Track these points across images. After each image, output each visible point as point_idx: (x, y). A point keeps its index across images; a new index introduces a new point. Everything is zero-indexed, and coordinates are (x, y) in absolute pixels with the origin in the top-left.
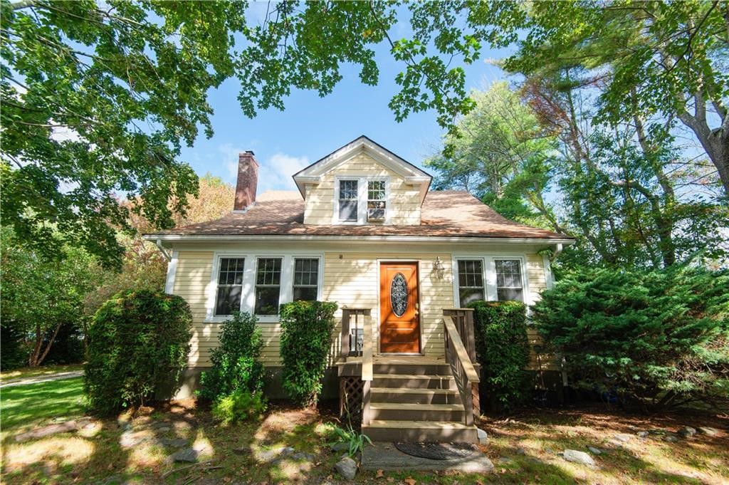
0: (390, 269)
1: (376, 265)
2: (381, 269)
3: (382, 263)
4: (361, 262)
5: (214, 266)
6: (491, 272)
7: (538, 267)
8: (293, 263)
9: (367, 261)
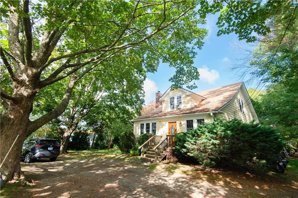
0: (171, 124)
1: (167, 123)
2: (169, 124)
3: (169, 123)
4: (164, 123)
5: (140, 126)
6: (195, 123)
7: (210, 121)
8: (152, 124)
9: (165, 122)
